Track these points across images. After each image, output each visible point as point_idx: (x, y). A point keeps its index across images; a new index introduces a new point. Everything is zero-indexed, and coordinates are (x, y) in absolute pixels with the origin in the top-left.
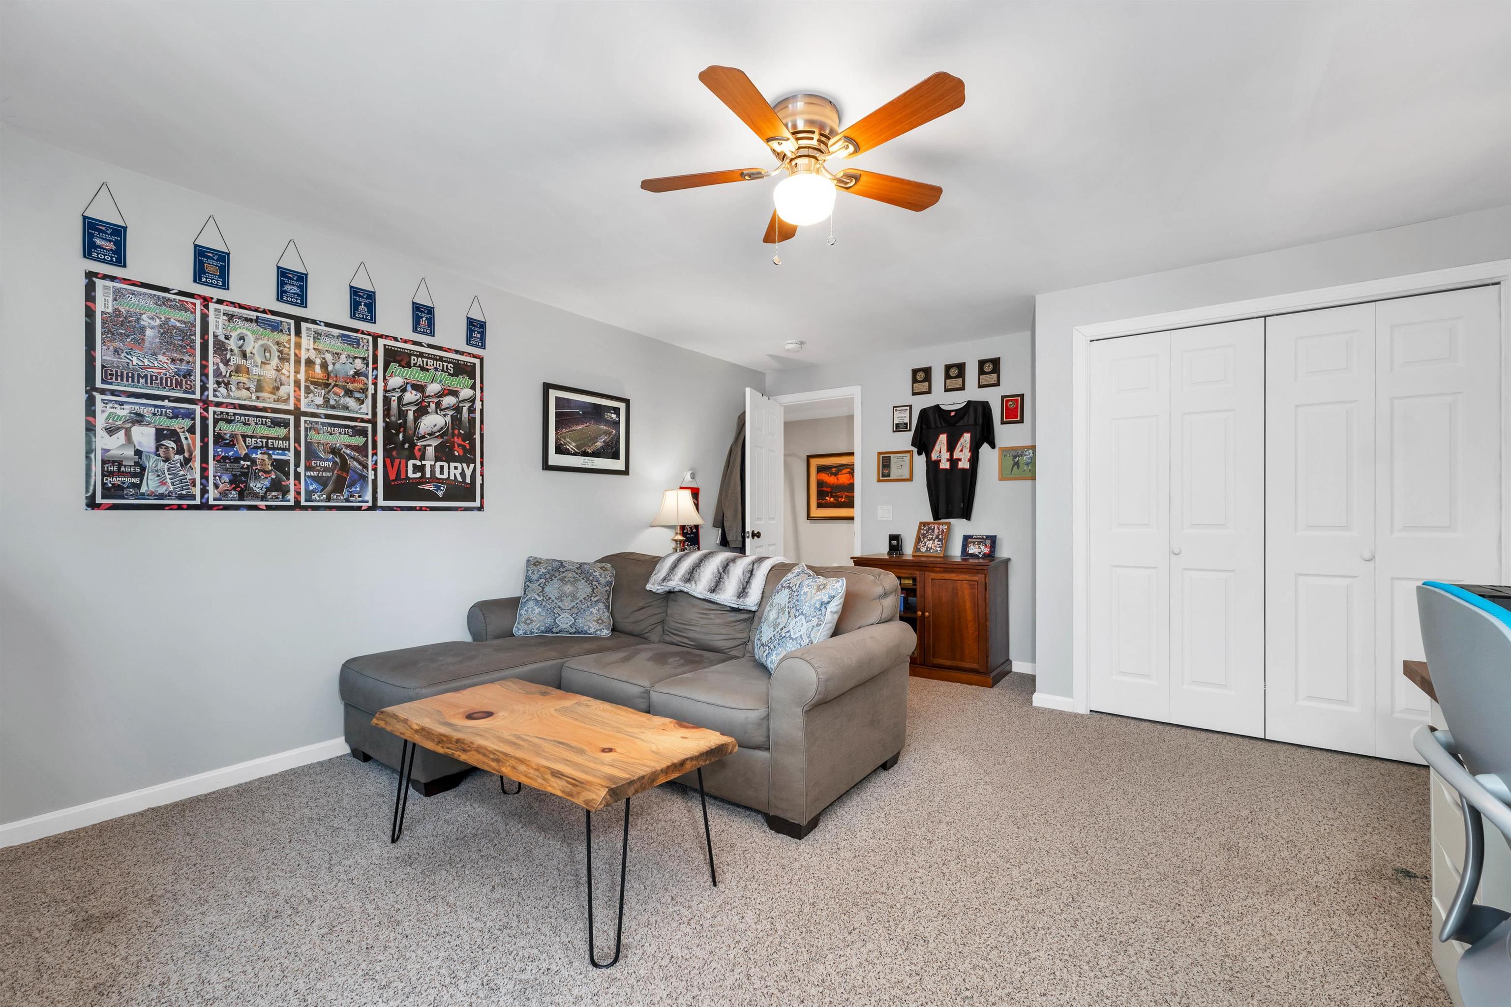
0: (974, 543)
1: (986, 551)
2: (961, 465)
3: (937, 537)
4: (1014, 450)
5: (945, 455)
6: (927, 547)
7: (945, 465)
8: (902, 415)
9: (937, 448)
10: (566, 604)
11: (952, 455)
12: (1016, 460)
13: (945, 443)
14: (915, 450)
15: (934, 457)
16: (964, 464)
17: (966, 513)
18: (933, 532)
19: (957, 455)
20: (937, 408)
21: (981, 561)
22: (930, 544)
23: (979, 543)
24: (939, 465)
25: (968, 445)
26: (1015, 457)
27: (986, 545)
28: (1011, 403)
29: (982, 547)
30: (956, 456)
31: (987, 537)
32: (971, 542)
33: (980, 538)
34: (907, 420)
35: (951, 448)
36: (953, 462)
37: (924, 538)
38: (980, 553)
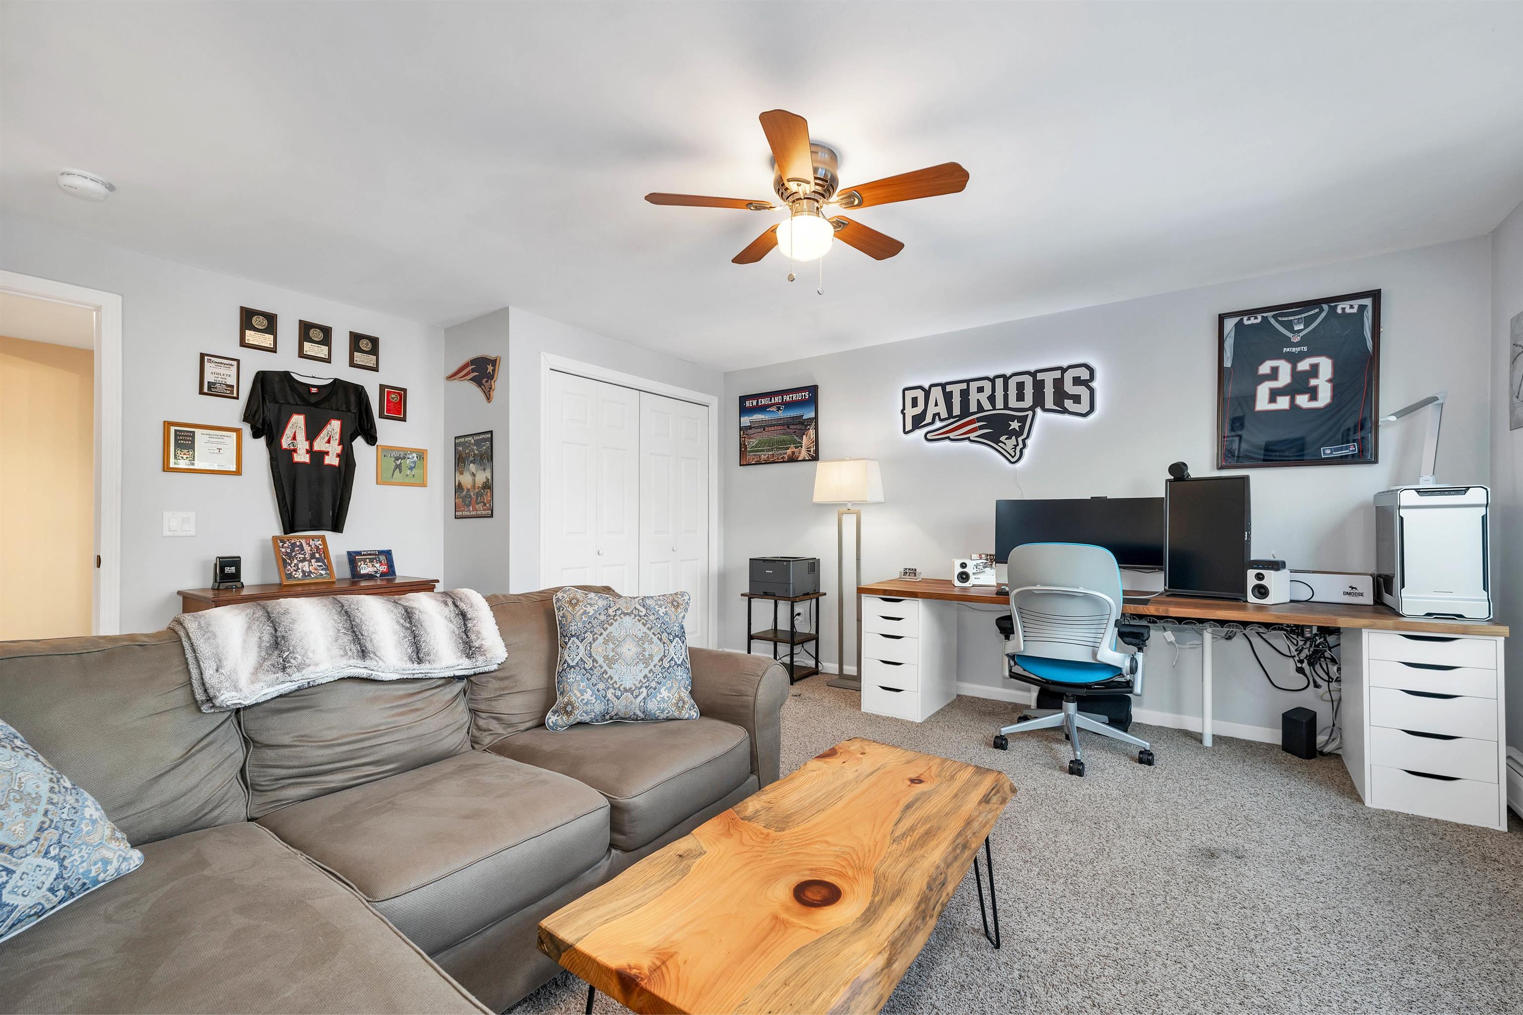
0: (364, 560)
1: (384, 568)
2: (328, 460)
3: (313, 556)
4: (399, 451)
5: (302, 445)
6: (303, 571)
7: (302, 457)
8: (223, 370)
9: (289, 432)
10: (19, 828)
11: (311, 445)
12: (398, 463)
13: (303, 427)
14: (247, 429)
15: (285, 443)
16: (332, 460)
17: (337, 526)
18: (302, 549)
19: (320, 445)
20: (286, 377)
21: (379, 582)
22: (305, 566)
23: (371, 561)
24: (292, 458)
25: (337, 436)
26: (397, 459)
27: (381, 562)
28: (393, 396)
29: (378, 565)
30: (317, 447)
31: (381, 553)
32: (361, 560)
33: (370, 554)
34: (232, 381)
35: (312, 434)
36: (317, 456)
37: (291, 558)
38: (376, 572)
